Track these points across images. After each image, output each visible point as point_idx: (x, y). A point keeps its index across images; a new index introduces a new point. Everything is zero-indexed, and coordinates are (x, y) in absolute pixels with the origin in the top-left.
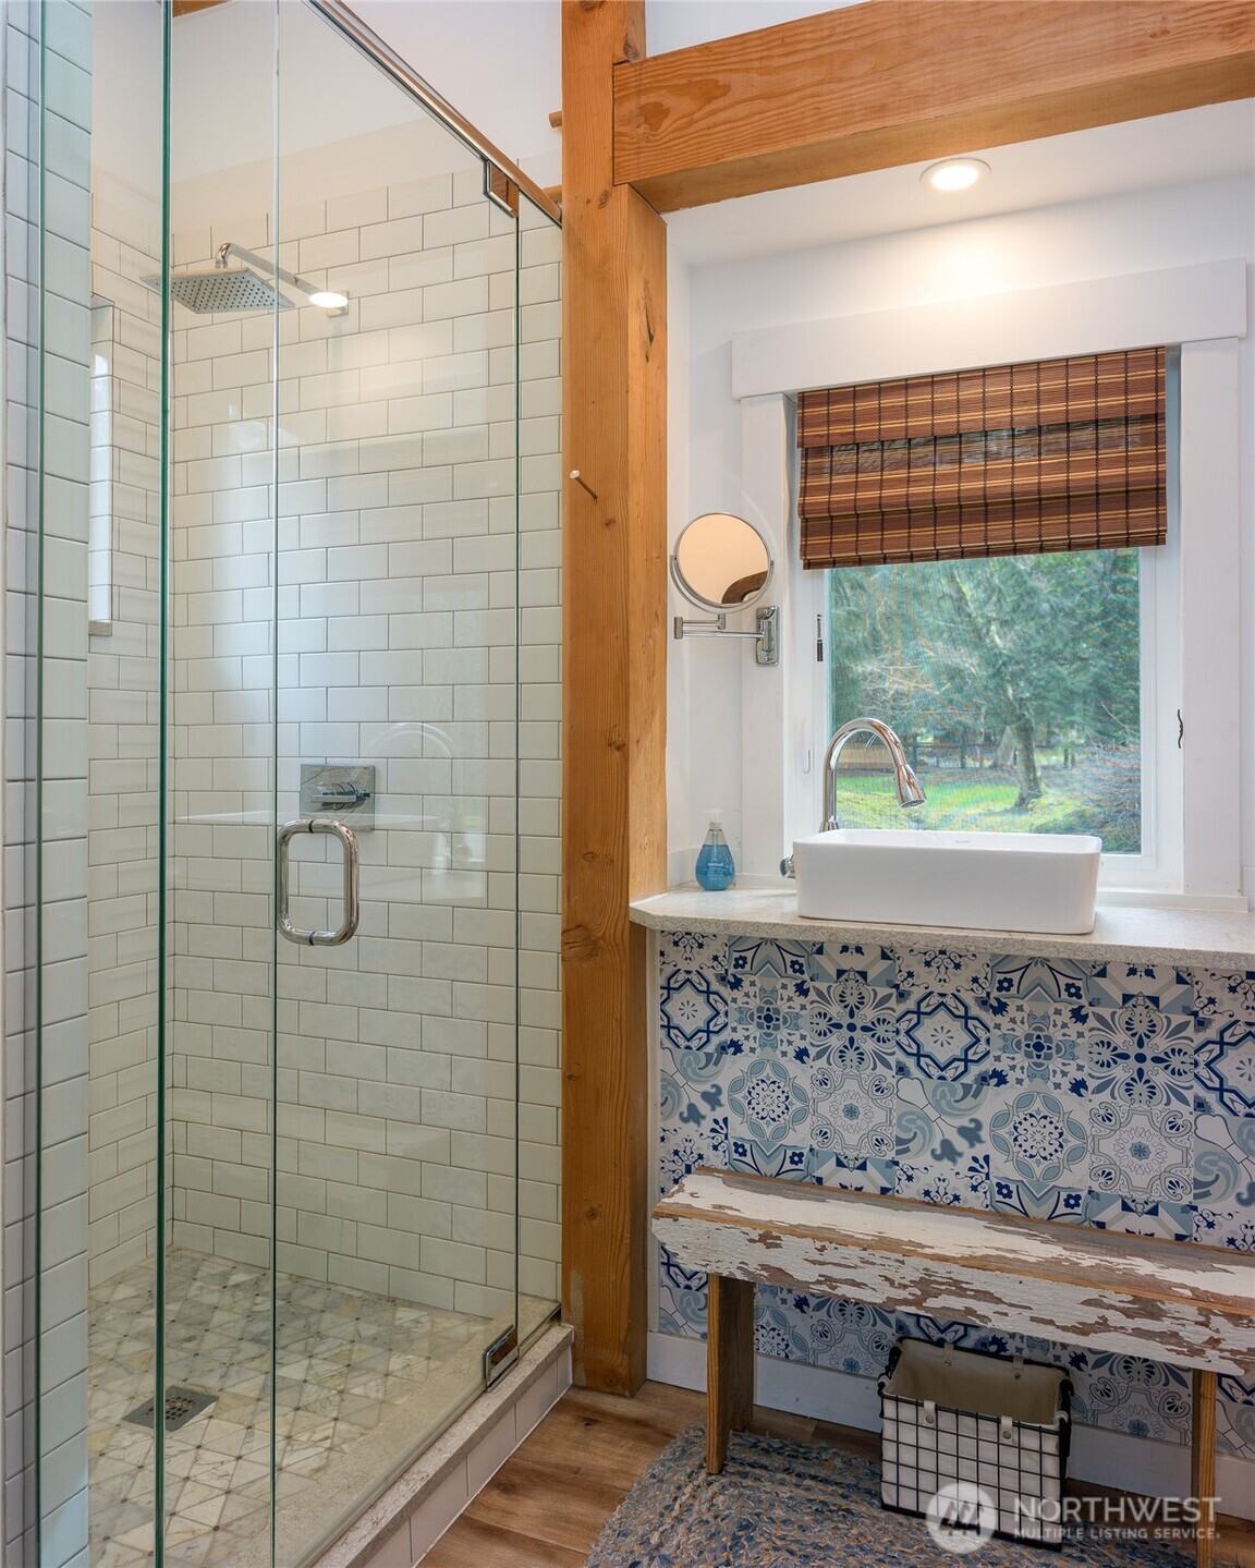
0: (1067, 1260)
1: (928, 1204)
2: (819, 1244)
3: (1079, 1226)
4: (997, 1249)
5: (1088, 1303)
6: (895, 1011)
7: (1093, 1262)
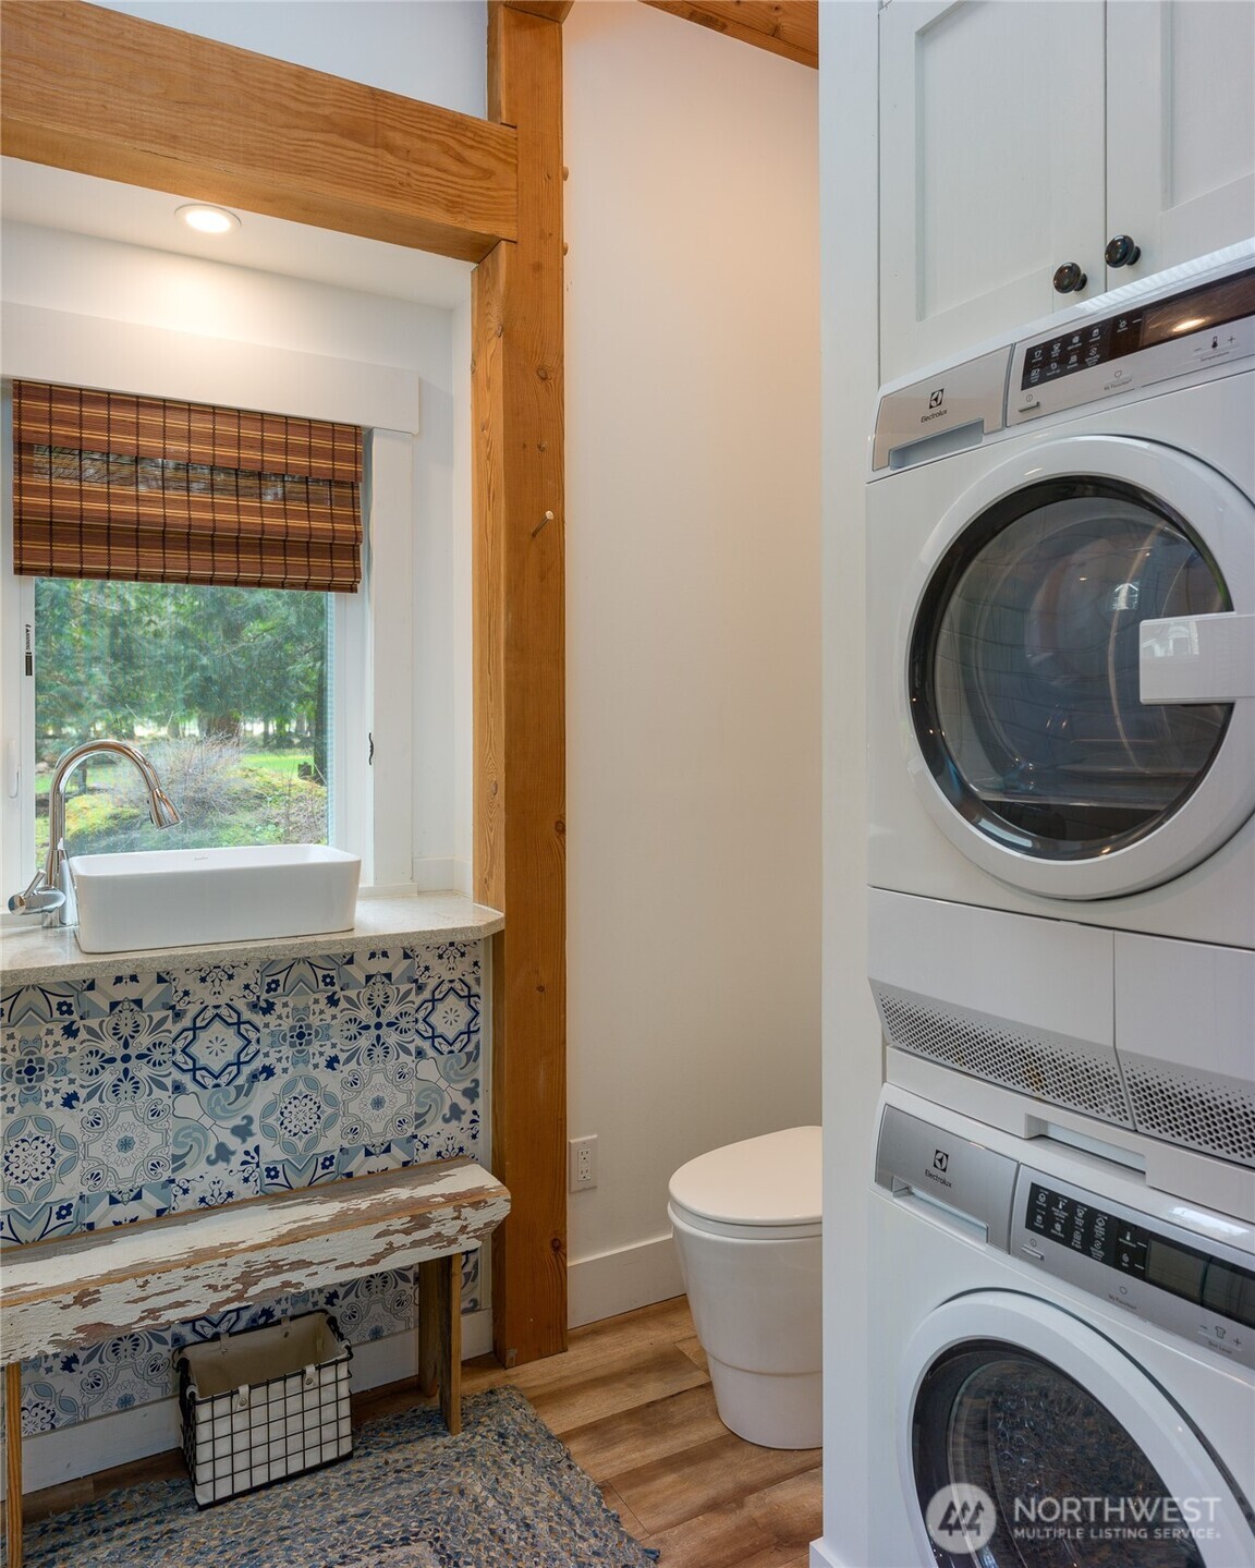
0: (349, 1209)
1: (204, 1209)
2: (141, 1281)
3: (333, 1182)
4: (294, 1222)
5: (378, 1236)
6: (170, 1032)
7: (367, 1204)
